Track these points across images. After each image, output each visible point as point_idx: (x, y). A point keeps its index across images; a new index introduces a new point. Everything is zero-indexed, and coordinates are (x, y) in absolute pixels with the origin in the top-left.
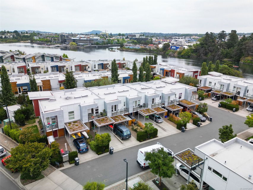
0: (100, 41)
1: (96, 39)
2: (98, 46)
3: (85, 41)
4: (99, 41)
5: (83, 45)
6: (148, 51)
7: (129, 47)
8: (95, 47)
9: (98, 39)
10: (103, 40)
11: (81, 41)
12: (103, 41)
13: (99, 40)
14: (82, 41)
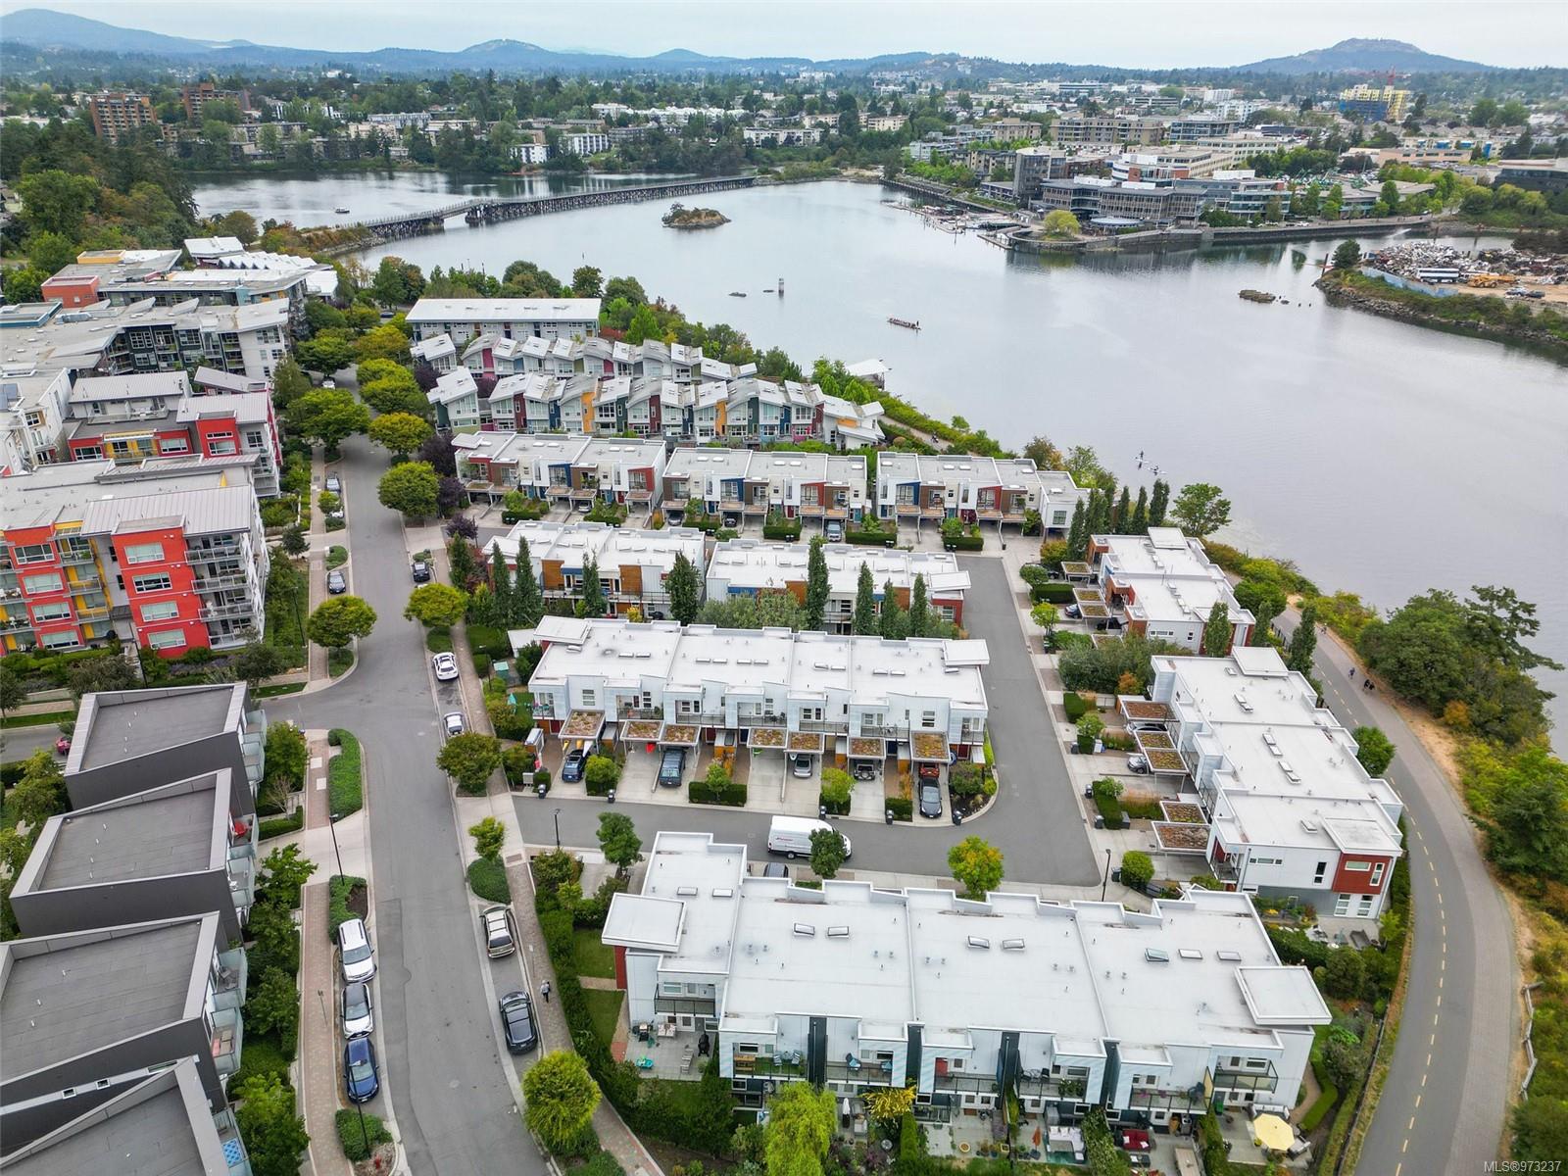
0: (1250, 198)
1: (1225, 184)
2: (1216, 235)
3: (1137, 205)
4: (1238, 198)
5: (1122, 230)
6: (1500, 321)
7: (1382, 278)
8: (1196, 241)
9: (1235, 187)
10: (1275, 187)
11: (1115, 203)
12: (1266, 198)
13: (1241, 192)
14: (1123, 203)
